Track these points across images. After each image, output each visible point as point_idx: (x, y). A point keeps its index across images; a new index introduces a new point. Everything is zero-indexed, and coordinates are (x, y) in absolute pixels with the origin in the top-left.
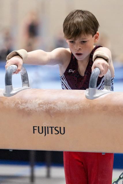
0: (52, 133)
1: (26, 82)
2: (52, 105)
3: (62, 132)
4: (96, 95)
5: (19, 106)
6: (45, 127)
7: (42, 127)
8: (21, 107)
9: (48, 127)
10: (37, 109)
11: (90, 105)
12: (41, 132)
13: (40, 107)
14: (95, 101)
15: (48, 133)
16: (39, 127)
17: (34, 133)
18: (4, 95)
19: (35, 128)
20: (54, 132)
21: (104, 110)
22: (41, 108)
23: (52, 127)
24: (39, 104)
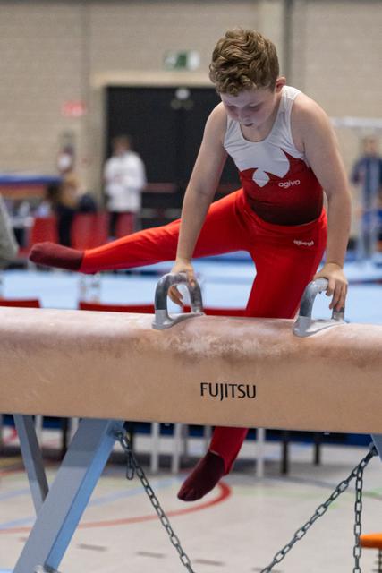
0: (233, 396)
1: (198, 303)
2: (234, 346)
3: (251, 394)
4: (312, 329)
5: (177, 346)
6: (222, 385)
7: (217, 385)
8: (181, 348)
9: (226, 385)
10: (208, 353)
11: (299, 347)
12: (214, 392)
13: (212, 348)
14: (308, 341)
15: (227, 396)
16: (210, 385)
17: (202, 394)
18: (154, 326)
19: (204, 386)
20: (238, 393)
21: (322, 356)
22: (216, 352)
23: (233, 386)
24: (212, 344)
